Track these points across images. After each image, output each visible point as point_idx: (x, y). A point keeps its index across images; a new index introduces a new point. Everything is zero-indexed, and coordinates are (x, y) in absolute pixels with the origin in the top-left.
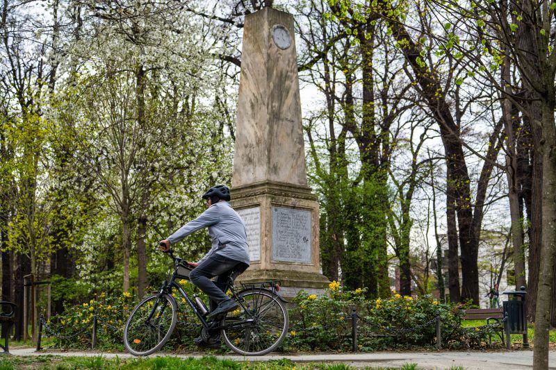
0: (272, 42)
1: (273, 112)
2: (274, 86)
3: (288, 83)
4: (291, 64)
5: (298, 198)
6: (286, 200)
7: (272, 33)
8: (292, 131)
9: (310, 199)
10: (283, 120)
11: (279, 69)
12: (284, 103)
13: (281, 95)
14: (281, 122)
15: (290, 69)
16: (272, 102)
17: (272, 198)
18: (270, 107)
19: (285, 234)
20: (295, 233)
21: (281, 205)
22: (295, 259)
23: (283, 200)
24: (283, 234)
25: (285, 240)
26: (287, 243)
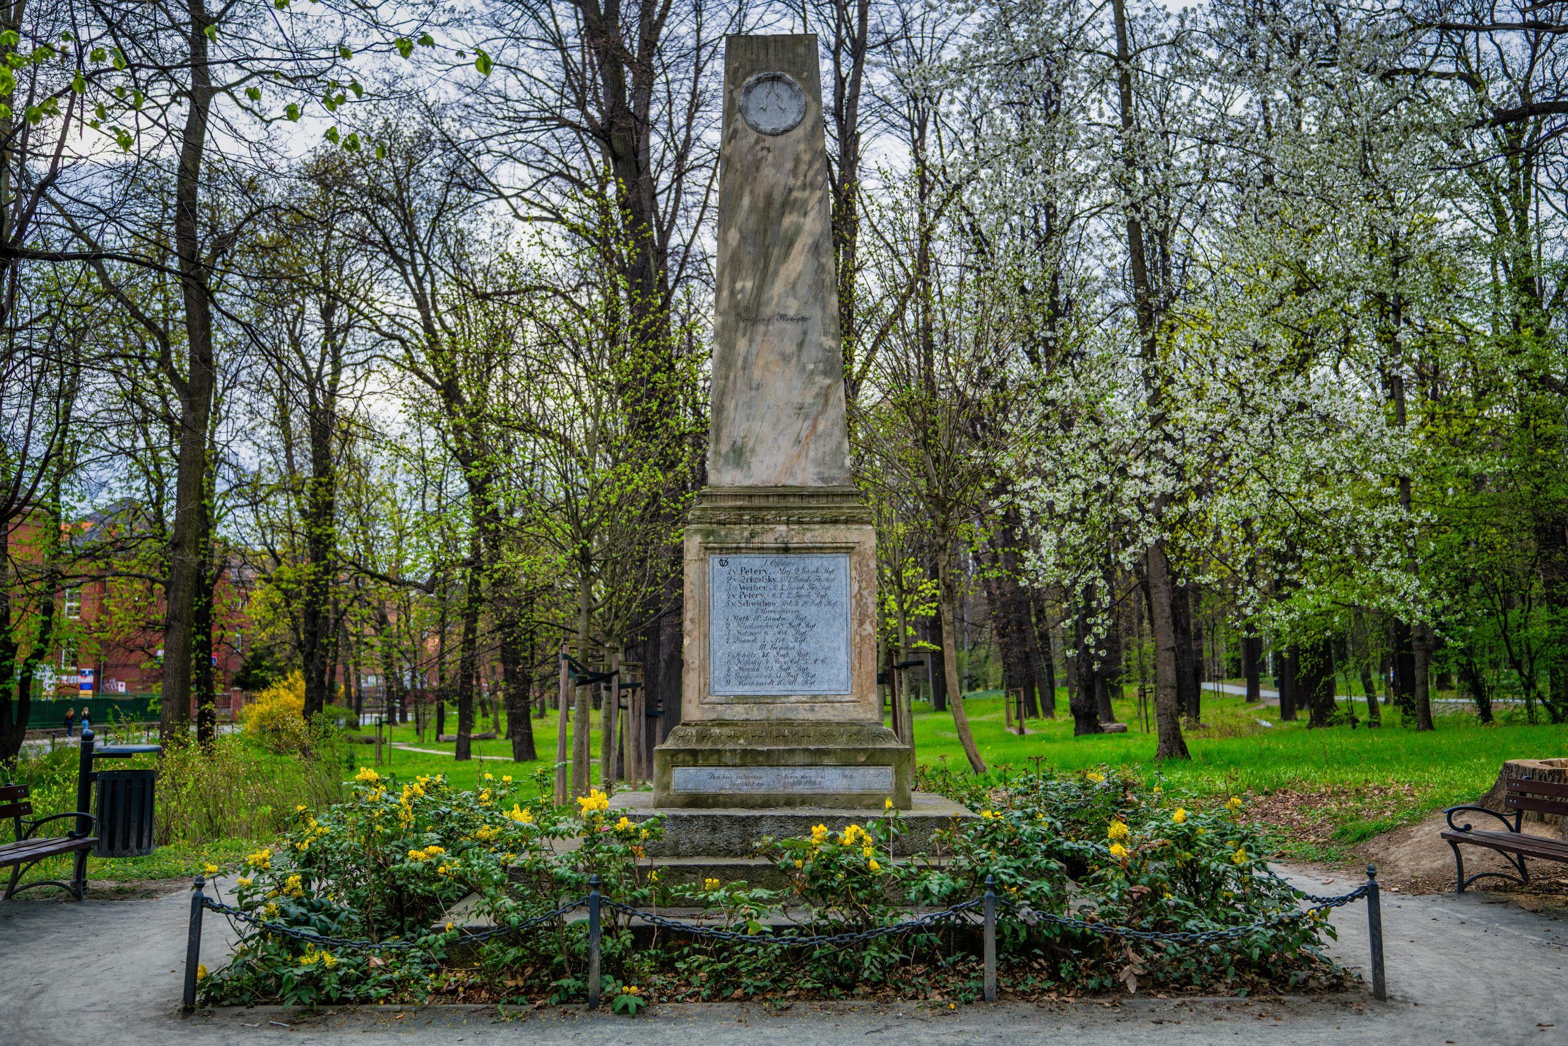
0: (740, 125)
1: (735, 305)
2: (743, 238)
3: (788, 220)
4: (803, 167)
5: (799, 522)
6: (753, 535)
7: (740, 99)
8: (801, 345)
9: (846, 522)
10: (769, 321)
11: (761, 190)
12: (776, 273)
13: (767, 258)
14: (761, 328)
15: (799, 183)
16: (734, 281)
17: (708, 534)
18: (725, 293)
19: (756, 623)
20: (790, 617)
21: (738, 548)
22: (790, 687)
23: (746, 534)
24: (748, 623)
25: (754, 641)
26: (763, 647)
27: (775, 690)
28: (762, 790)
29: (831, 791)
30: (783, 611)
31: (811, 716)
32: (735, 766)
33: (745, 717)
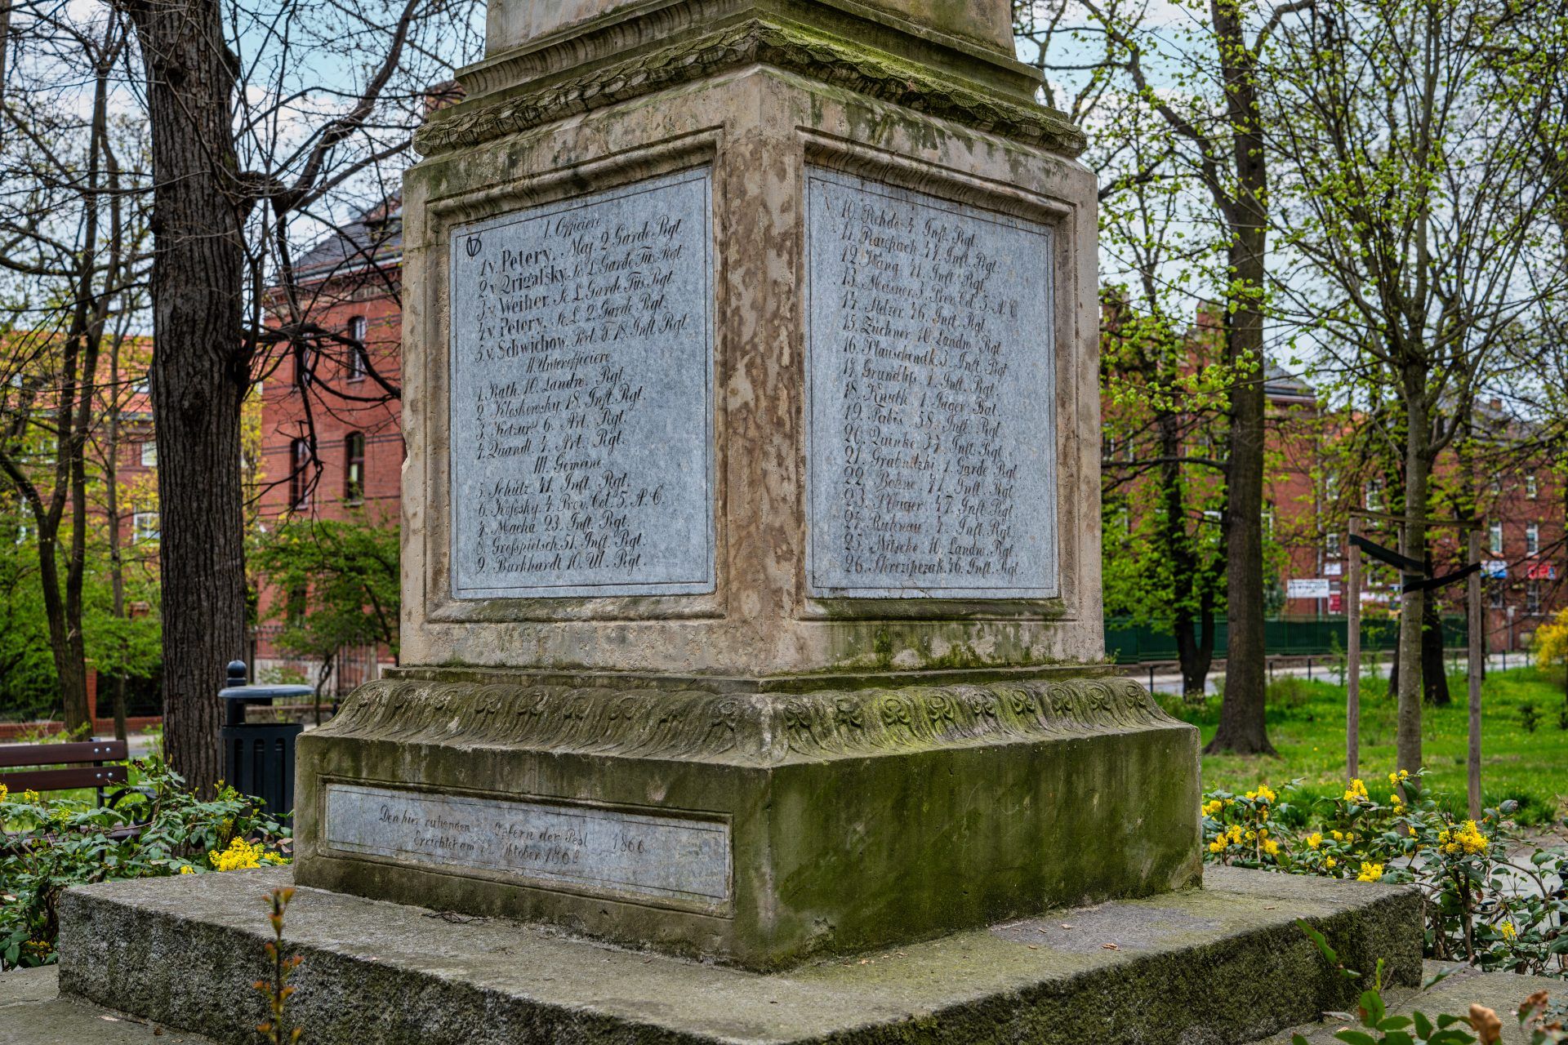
5: (601, 101)
6: (514, 158)
17: (438, 175)
19: (533, 399)
20: (591, 373)
21: (491, 201)
22: (591, 575)
23: (502, 158)
24: (515, 403)
25: (526, 448)
26: (541, 463)
27: (561, 582)
28: (467, 865)
29: (596, 887)
30: (582, 360)
31: (621, 659)
32: (420, 790)
33: (498, 657)
